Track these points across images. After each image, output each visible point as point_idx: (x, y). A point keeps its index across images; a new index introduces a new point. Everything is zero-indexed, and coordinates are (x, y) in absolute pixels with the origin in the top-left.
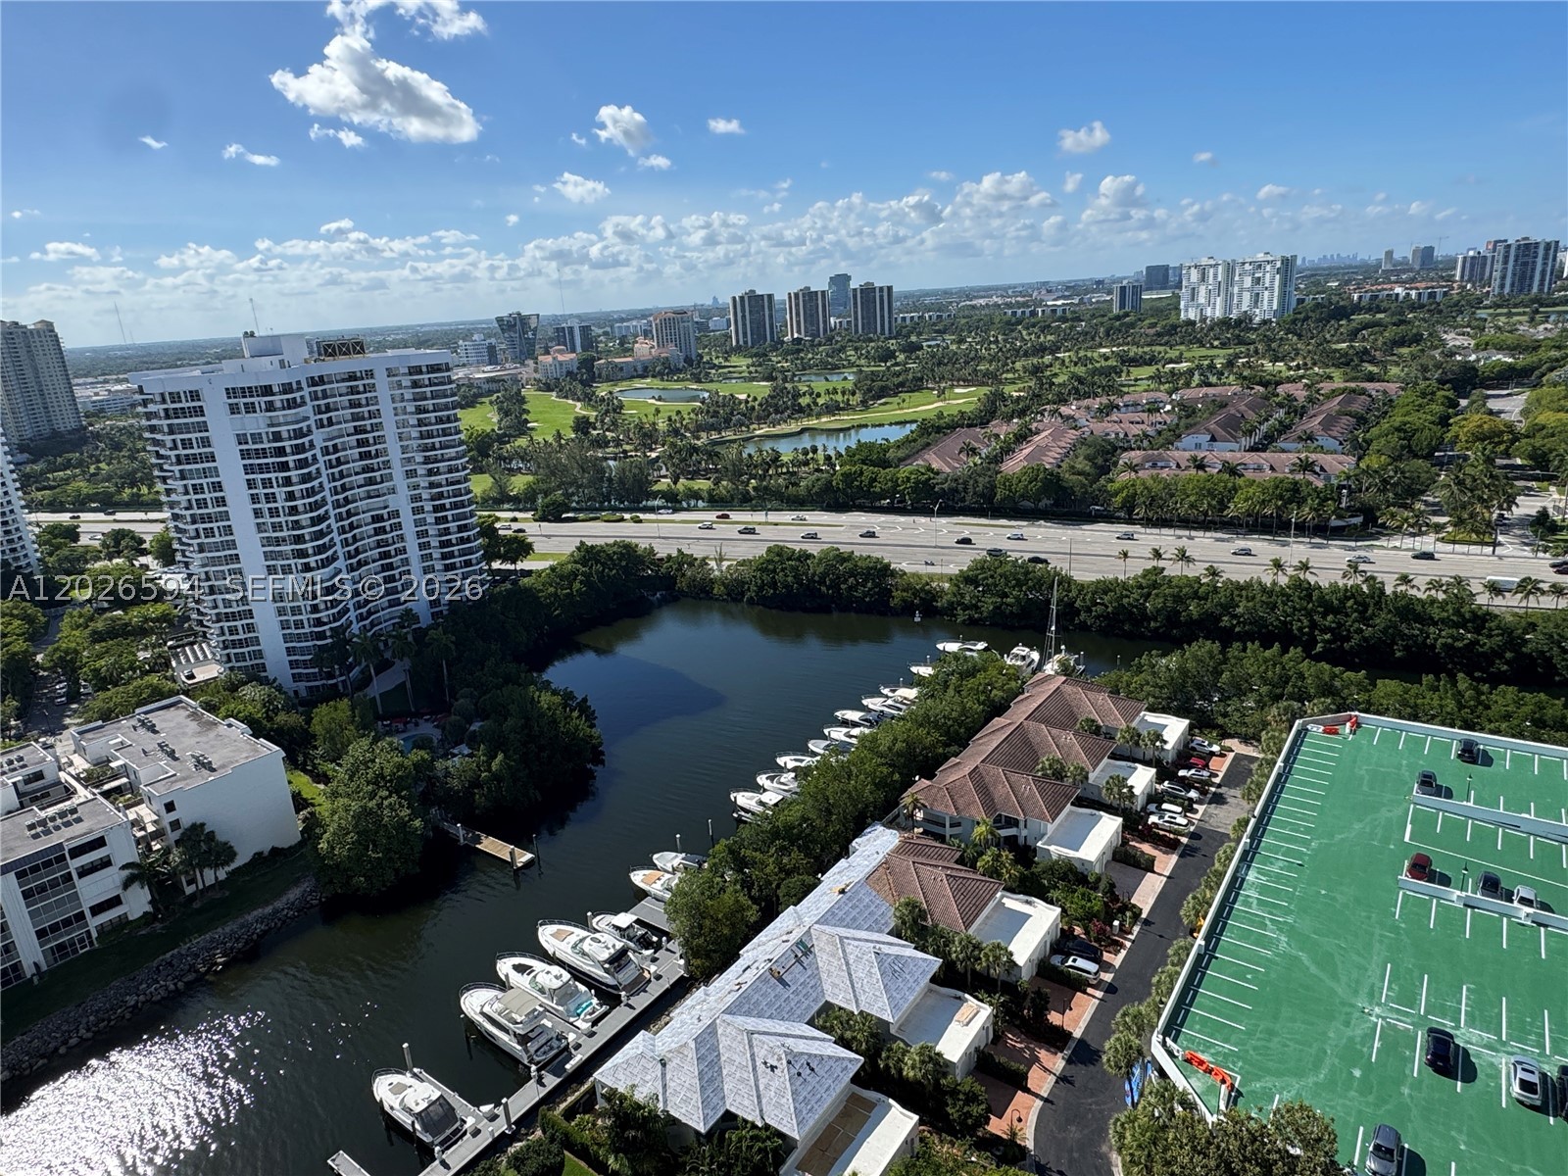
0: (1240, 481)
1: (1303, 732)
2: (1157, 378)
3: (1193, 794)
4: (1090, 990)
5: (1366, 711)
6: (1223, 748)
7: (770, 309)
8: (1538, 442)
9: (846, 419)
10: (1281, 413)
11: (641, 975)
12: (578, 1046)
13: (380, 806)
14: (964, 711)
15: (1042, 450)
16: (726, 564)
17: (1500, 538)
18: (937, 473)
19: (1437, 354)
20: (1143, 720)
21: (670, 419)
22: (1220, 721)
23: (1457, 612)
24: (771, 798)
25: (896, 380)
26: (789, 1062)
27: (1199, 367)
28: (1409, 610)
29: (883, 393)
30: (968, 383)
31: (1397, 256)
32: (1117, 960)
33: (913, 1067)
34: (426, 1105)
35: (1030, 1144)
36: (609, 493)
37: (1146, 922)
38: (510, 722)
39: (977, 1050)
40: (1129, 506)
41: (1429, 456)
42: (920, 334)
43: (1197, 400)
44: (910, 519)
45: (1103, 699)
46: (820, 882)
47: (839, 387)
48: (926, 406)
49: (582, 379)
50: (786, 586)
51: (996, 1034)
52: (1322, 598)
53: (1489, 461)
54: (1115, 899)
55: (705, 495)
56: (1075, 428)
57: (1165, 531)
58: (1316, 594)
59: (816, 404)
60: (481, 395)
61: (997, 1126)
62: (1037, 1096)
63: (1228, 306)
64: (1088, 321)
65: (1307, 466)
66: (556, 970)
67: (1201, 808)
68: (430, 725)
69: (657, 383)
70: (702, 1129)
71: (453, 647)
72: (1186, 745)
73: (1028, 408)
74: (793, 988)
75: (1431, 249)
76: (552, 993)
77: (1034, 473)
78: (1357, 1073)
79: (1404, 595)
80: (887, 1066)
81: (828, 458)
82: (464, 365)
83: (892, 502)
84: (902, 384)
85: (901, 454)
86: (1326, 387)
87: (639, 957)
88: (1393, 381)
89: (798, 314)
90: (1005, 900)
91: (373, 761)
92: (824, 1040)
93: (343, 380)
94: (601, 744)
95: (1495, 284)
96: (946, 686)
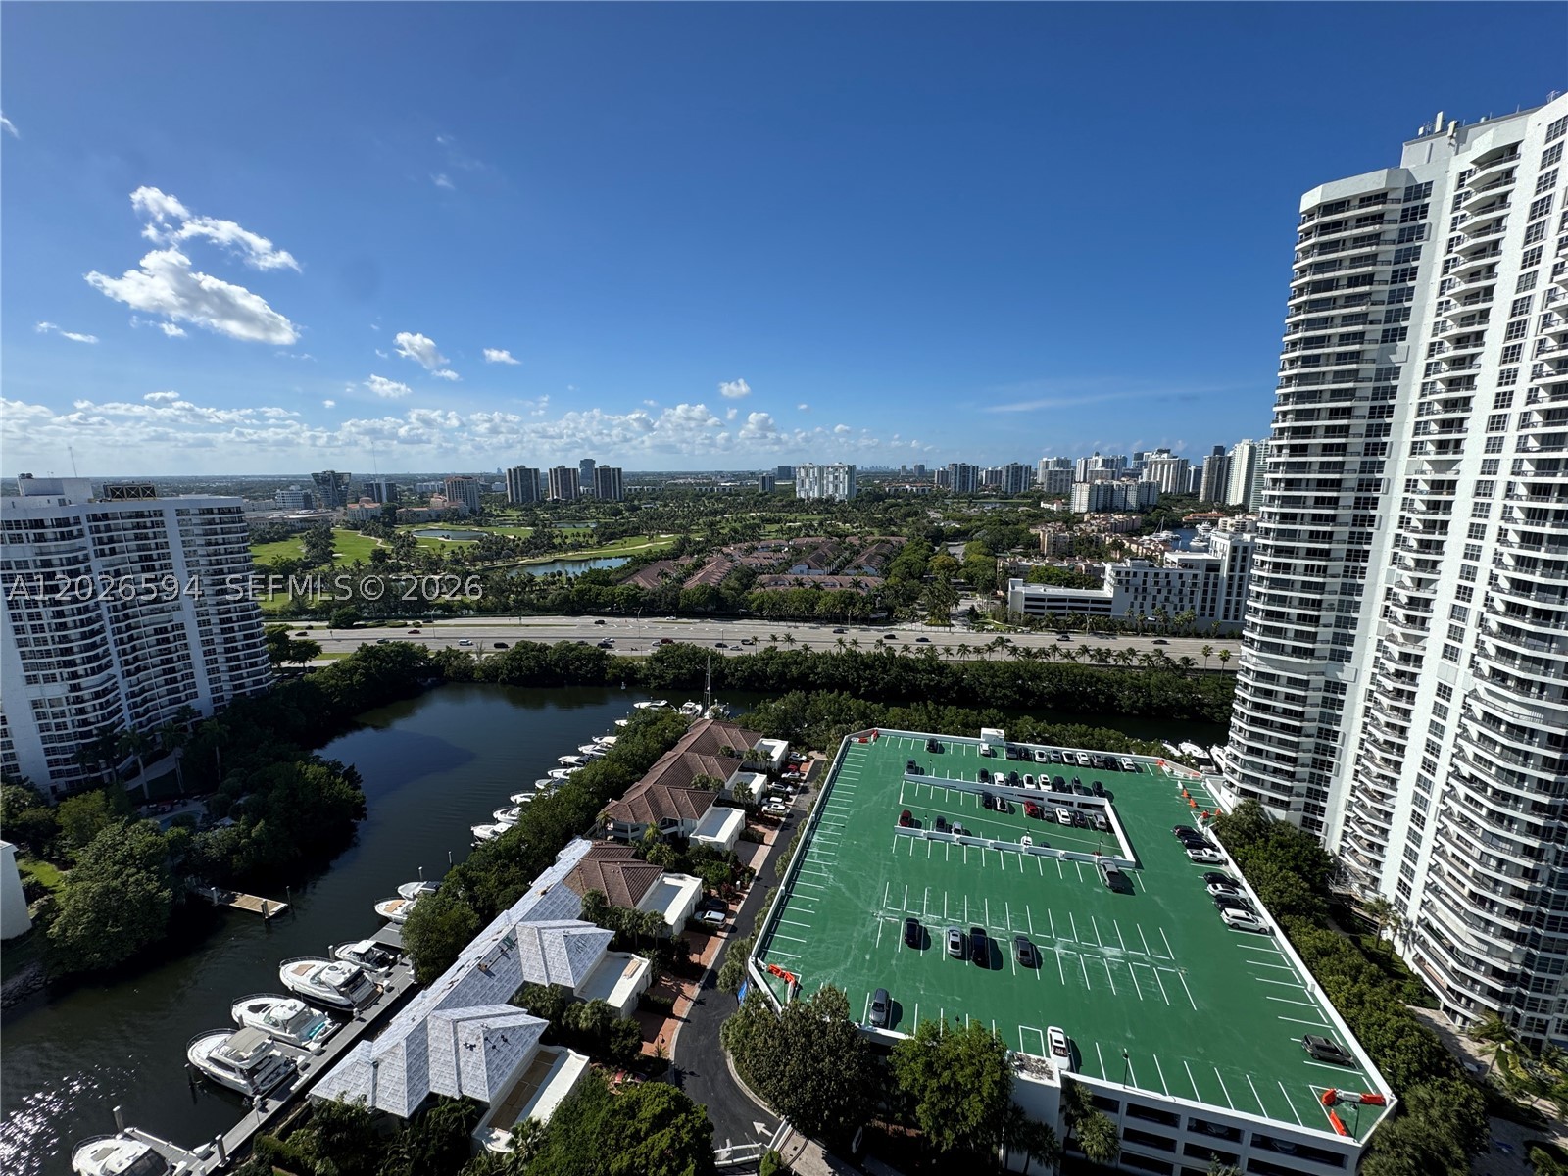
0: (822, 593)
1: (849, 743)
2: (781, 531)
3: (789, 789)
4: (719, 933)
5: (883, 727)
6: (808, 757)
7: (536, 478)
8: (969, 570)
9: (586, 553)
10: (847, 554)
11: (375, 991)
12: (306, 1067)
13: (124, 884)
14: (646, 749)
15: (710, 575)
16: (484, 655)
17: (953, 622)
18: (642, 589)
19: (925, 521)
20: (761, 744)
21: (453, 552)
22: (806, 740)
23: (930, 665)
24: (502, 828)
25: (622, 529)
26: (486, 1039)
27: (804, 526)
28: (907, 665)
29: (612, 537)
30: (668, 531)
31: (908, 468)
32: (738, 908)
33: (586, 1019)
34: (131, 1163)
35: (672, 1057)
36: (396, 606)
37: (758, 879)
38: (275, 793)
39: (638, 994)
40: (760, 608)
41: (920, 578)
42: (640, 500)
43: (802, 545)
44: (624, 620)
45: (735, 732)
46: (530, 887)
47: (581, 532)
48: (641, 546)
49: (386, 521)
50: (530, 669)
51: (654, 978)
52: (863, 662)
53: (948, 580)
54: (738, 866)
55: (474, 605)
56: (732, 561)
57: (781, 623)
58: (859, 659)
59: (565, 543)
60: (295, 532)
61: (648, 1049)
62: (679, 1019)
63: (821, 491)
64: (744, 496)
65: (857, 584)
66: (291, 1002)
67: (794, 797)
68: (199, 803)
69: (447, 526)
70: (405, 1114)
71: (227, 735)
72: (787, 758)
73: (704, 548)
74: (498, 976)
75: (923, 466)
76: (285, 1024)
77: (703, 589)
78: (868, 957)
79: (905, 657)
80: (568, 1023)
81: (570, 579)
82: (281, 509)
83: (612, 609)
84: (625, 531)
85: (619, 577)
86: (870, 539)
87: (374, 977)
88: (904, 536)
89: (556, 483)
90: (665, 879)
91: (123, 843)
92: (519, 1013)
93: (130, 518)
94: (363, 802)
95: (953, 486)
96: (636, 732)
